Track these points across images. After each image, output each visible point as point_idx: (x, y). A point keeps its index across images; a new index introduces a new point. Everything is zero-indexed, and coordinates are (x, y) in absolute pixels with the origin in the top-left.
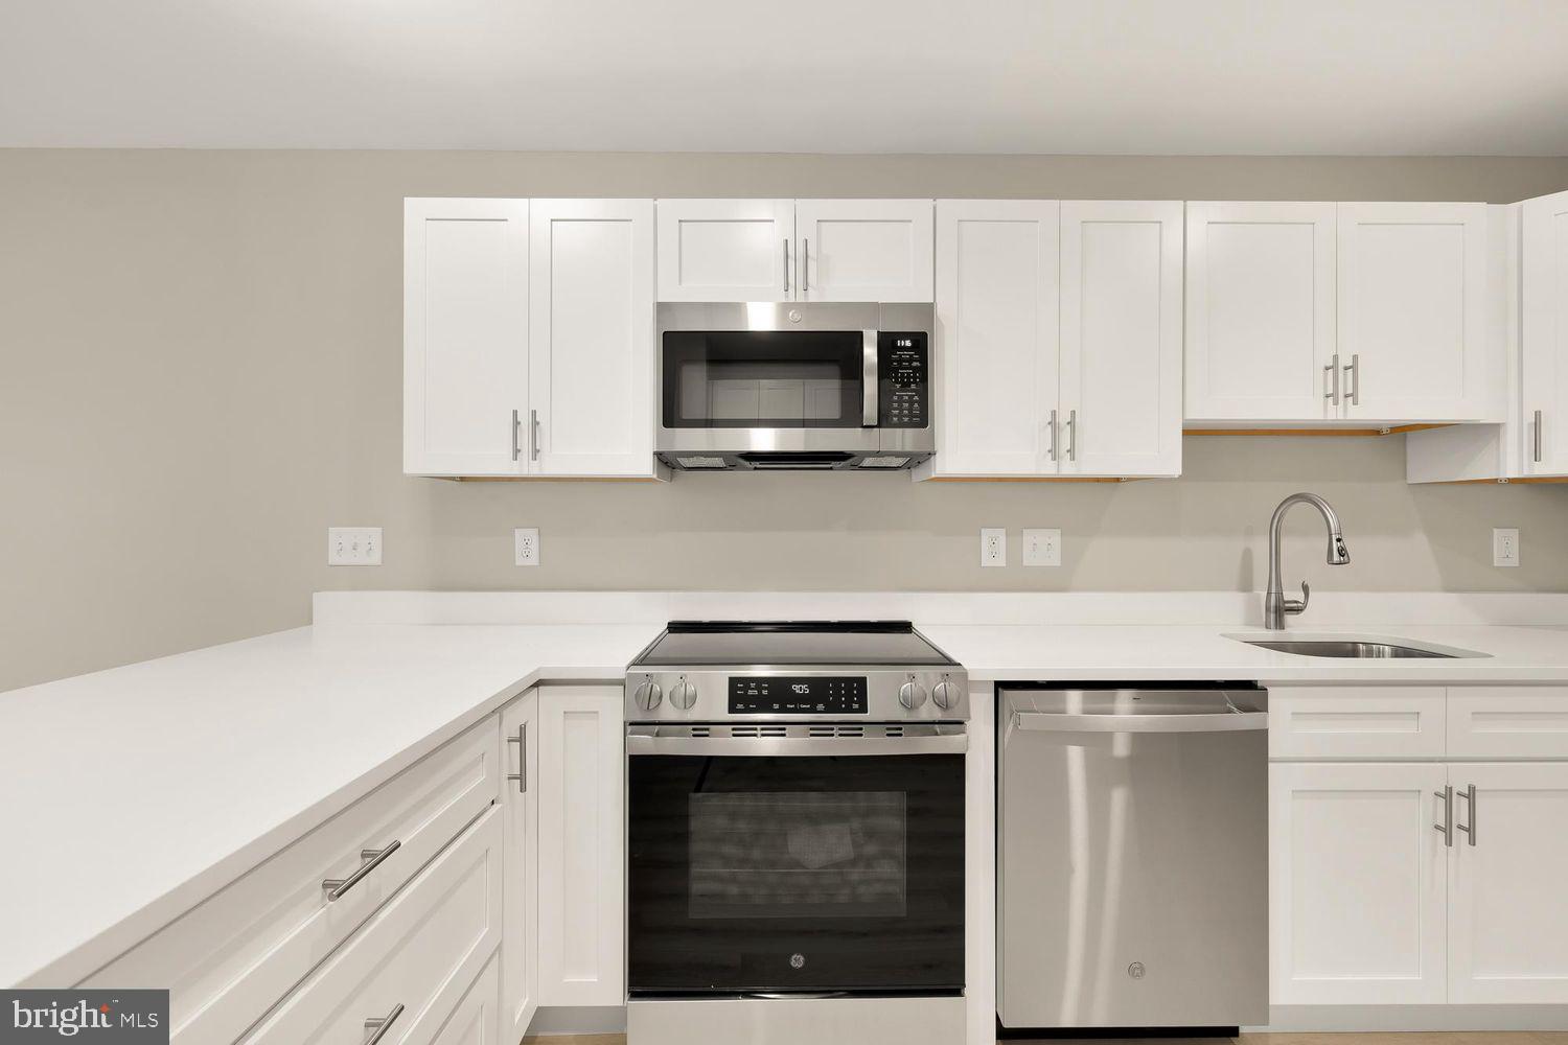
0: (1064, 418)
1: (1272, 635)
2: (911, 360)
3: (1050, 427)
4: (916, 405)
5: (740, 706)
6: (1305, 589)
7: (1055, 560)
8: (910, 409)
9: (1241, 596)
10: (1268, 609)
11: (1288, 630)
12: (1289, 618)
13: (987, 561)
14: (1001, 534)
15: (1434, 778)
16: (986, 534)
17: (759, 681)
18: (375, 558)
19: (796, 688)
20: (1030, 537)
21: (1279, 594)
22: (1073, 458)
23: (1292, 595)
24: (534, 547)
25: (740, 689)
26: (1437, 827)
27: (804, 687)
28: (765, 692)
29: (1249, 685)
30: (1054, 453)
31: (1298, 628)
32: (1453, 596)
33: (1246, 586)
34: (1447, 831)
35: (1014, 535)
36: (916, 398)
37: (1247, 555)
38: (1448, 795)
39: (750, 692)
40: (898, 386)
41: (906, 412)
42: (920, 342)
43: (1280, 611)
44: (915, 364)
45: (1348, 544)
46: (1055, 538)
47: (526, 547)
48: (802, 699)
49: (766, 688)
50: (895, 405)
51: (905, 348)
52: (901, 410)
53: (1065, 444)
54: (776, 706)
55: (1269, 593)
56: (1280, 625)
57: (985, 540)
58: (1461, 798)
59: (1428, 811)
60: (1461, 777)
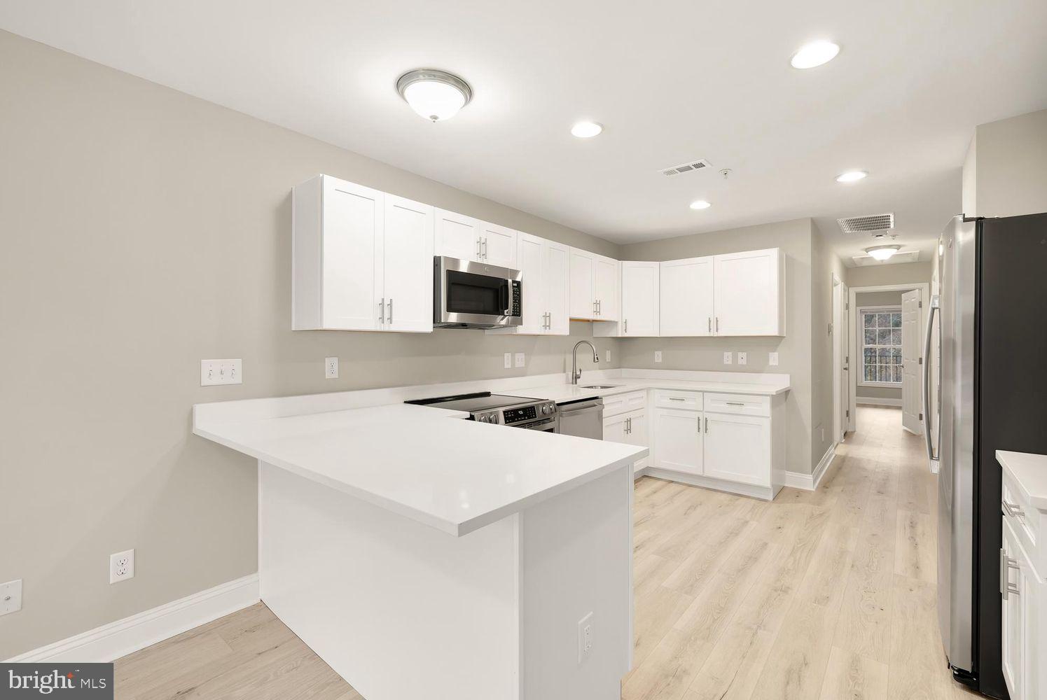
2: (517, 291)
4: (518, 308)
5: (507, 421)
6: (581, 371)
7: (523, 364)
9: (564, 374)
10: (572, 378)
11: (578, 384)
12: (578, 380)
13: (506, 366)
14: (510, 355)
16: (506, 355)
17: (511, 411)
18: (238, 379)
19: (520, 412)
20: (517, 356)
21: (575, 373)
22: (549, 329)
24: (336, 368)
26: (625, 430)
29: (597, 398)
31: (582, 382)
32: (601, 371)
33: (565, 371)
34: (627, 431)
35: (513, 355)
36: (518, 306)
37: (565, 361)
38: (627, 421)
39: (509, 416)
40: (514, 300)
41: (516, 310)
42: (519, 284)
43: (576, 378)
44: (518, 293)
46: (523, 356)
47: (331, 368)
48: (522, 416)
49: (512, 414)
51: (515, 287)
54: (516, 419)
55: (572, 373)
56: (576, 383)
57: (505, 357)
58: (629, 421)
59: (624, 426)
60: (627, 416)
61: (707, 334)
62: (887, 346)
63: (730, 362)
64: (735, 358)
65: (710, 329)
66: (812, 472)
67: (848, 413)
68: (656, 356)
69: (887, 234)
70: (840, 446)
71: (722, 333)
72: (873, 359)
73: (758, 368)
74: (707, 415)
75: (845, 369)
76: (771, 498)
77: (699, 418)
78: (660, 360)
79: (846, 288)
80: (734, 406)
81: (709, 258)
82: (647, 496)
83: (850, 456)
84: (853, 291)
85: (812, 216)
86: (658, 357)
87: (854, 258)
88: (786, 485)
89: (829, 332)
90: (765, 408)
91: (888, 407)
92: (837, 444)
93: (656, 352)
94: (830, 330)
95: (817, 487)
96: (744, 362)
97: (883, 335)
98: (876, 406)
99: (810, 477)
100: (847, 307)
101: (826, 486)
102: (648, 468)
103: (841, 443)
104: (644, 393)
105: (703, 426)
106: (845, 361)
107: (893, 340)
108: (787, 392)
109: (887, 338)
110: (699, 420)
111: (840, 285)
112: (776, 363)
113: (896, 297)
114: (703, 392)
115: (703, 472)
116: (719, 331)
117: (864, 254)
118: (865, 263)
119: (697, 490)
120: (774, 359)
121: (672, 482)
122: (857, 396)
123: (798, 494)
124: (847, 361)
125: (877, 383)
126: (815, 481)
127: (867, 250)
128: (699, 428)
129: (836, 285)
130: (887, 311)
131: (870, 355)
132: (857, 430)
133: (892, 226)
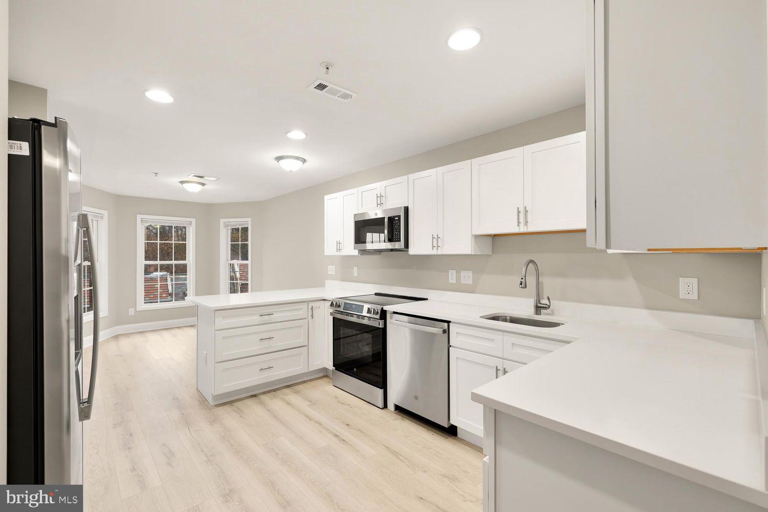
0: (436, 236)
2: (397, 223)
5: (345, 309)
6: (549, 299)
7: (470, 282)
13: (450, 281)
14: (454, 272)
16: (450, 271)
17: (348, 303)
18: (334, 273)
19: (353, 306)
20: (463, 273)
21: (539, 300)
23: (544, 301)
24: (357, 272)
25: (345, 305)
35: (458, 272)
36: (399, 234)
40: (395, 230)
46: (470, 274)
50: (394, 236)
51: (396, 220)
52: (396, 238)
56: (538, 313)
57: (450, 274)
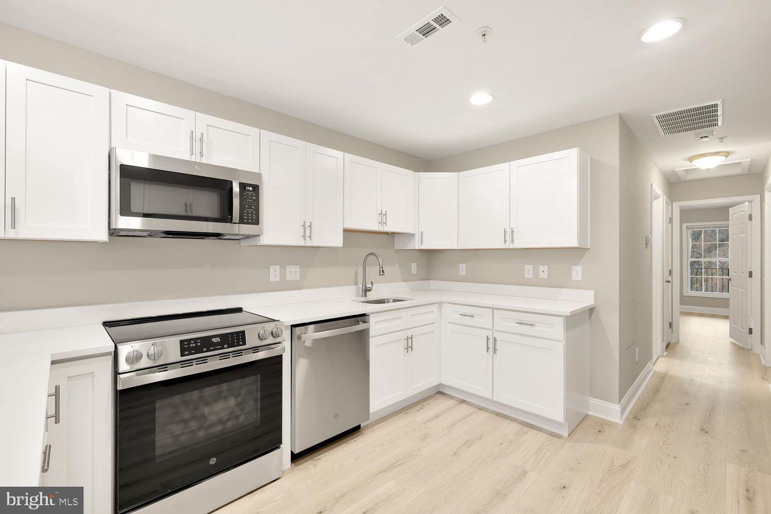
0: (307, 224)
1: (364, 299)
2: (252, 196)
3: (303, 228)
4: (254, 215)
5: (186, 353)
6: (372, 283)
7: (297, 277)
8: (252, 217)
9: (355, 287)
10: (362, 291)
11: (368, 297)
12: (368, 293)
14: (277, 267)
15: (404, 335)
16: (273, 268)
17: (195, 340)
19: (214, 340)
20: (288, 269)
21: (366, 286)
22: (310, 240)
23: (369, 285)
25: (186, 345)
26: (405, 348)
27: (217, 339)
28: (199, 344)
29: (364, 315)
30: (304, 237)
31: (371, 296)
32: (404, 283)
33: (356, 284)
34: (407, 349)
35: (283, 267)
36: (254, 212)
37: (356, 273)
38: (407, 339)
39: (191, 345)
40: (247, 206)
41: (250, 218)
42: (256, 188)
43: (366, 290)
44: (254, 198)
45: (384, 269)
46: (297, 269)
48: (217, 344)
49: (199, 342)
50: (245, 214)
51: (249, 190)
52: (248, 217)
53: (308, 234)
54: (205, 349)
55: (363, 285)
56: (366, 296)
57: (272, 270)
58: (410, 339)
59: (403, 344)
60: (409, 333)
61: (503, 246)
62: (713, 260)
63: (531, 276)
64: (536, 272)
65: (505, 241)
66: (620, 401)
67: (671, 325)
68: (461, 269)
69: (713, 135)
70: (661, 359)
71: (517, 245)
72: (700, 270)
73: (558, 282)
74: (496, 335)
75: (668, 282)
76: (566, 434)
77: (487, 336)
78: (464, 273)
79: (670, 203)
80: (524, 326)
81: (504, 166)
82: (426, 422)
83: (671, 373)
84: (677, 206)
85: (620, 112)
86: (463, 269)
87: (676, 170)
88: (590, 413)
89: (647, 244)
90: (558, 330)
91: (713, 316)
92: (658, 357)
93: (460, 265)
94: (648, 242)
95: (627, 419)
96: (545, 276)
97: (710, 250)
98: (702, 315)
99: (617, 407)
100: (671, 221)
101: (636, 417)
102: (440, 385)
103: (663, 356)
104: (435, 308)
105: (492, 346)
106: (668, 274)
107: (719, 254)
108: (591, 310)
109: (714, 252)
110: (488, 339)
111: (661, 199)
112: (579, 278)
113: (723, 212)
114: (493, 309)
115: (493, 397)
116: (515, 242)
117: (688, 165)
118: (690, 177)
119: (487, 415)
120: (577, 273)
121: (464, 402)
122: (680, 305)
123: (602, 426)
124: (670, 273)
125: (703, 293)
126: (623, 411)
127: (691, 159)
128: (488, 348)
129: (656, 198)
130: (713, 228)
131: (695, 268)
132: (680, 341)
133: (720, 123)
